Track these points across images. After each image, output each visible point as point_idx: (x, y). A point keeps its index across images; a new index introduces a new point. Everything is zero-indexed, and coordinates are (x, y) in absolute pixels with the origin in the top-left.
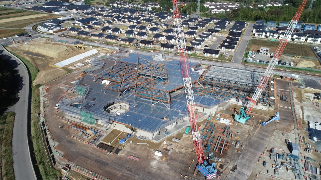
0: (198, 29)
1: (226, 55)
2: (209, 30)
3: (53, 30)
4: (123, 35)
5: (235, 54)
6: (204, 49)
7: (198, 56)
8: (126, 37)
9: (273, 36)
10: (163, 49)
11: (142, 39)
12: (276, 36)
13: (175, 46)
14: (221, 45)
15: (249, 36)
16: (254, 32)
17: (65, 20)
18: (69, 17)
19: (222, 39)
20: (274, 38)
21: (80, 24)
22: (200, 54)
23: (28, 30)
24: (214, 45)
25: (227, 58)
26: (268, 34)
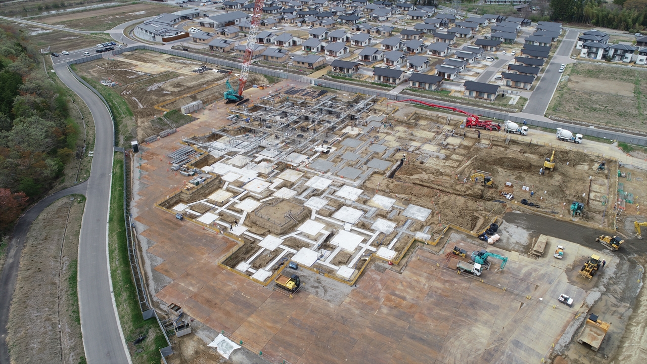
0: (455, 39)
1: (511, 96)
2: (478, 42)
3: (162, 36)
4: (297, 49)
5: (532, 94)
6: (464, 81)
7: (451, 97)
8: (304, 52)
9: (622, 56)
10: (379, 79)
11: (336, 59)
12: (629, 55)
13: (403, 74)
14: (503, 74)
15: (567, 55)
16: (578, 47)
17: (185, 18)
18: (193, 10)
19: (506, 61)
20: (625, 60)
21: (215, 25)
22: (456, 91)
23: (116, 35)
24: (489, 74)
25: (514, 104)
26: (611, 52)
